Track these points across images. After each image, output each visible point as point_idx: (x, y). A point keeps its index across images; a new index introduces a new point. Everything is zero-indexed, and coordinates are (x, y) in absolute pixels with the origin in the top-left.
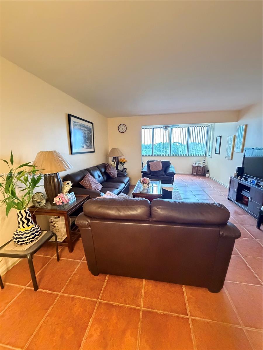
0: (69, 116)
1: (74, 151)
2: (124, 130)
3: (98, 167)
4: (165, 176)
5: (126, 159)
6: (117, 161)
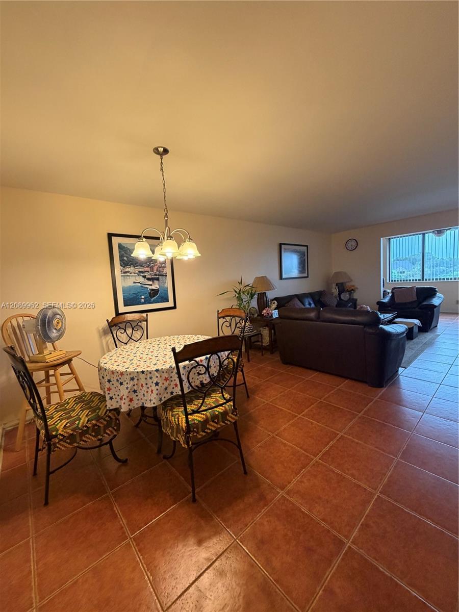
0: (281, 244)
1: (284, 276)
2: (354, 246)
3: (311, 295)
5: (356, 286)
6: (342, 288)
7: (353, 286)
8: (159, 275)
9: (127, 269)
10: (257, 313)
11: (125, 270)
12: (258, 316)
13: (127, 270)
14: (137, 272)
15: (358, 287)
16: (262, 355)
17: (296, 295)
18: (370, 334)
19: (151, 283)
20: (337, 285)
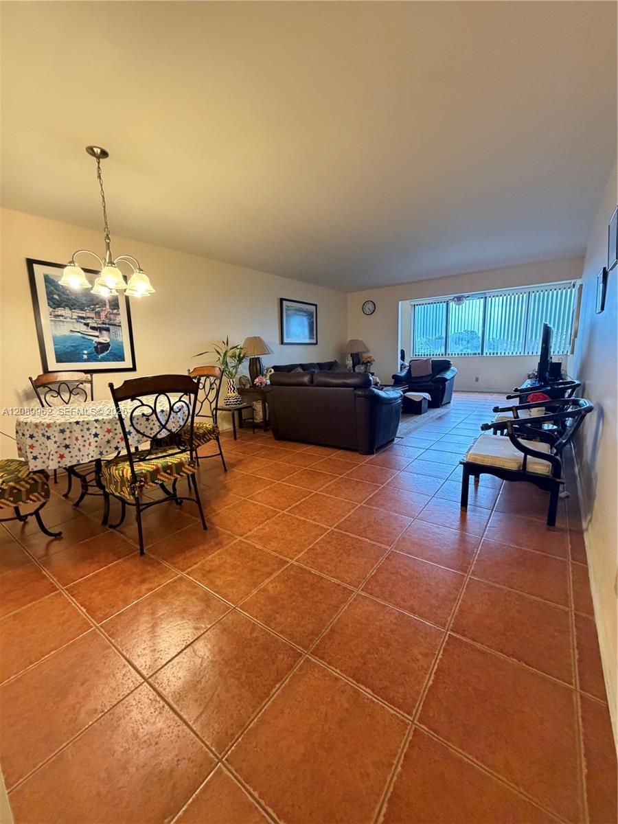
0: (282, 300)
1: (286, 341)
2: (372, 309)
4: (430, 383)
5: (373, 358)
6: (357, 359)
7: (370, 357)
8: (109, 324)
9: (60, 311)
10: (249, 383)
11: (56, 313)
12: (250, 387)
13: (59, 313)
14: (74, 317)
15: (376, 360)
16: (254, 433)
17: (300, 365)
18: (360, 396)
19: (97, 333)
20: (352, 355)
